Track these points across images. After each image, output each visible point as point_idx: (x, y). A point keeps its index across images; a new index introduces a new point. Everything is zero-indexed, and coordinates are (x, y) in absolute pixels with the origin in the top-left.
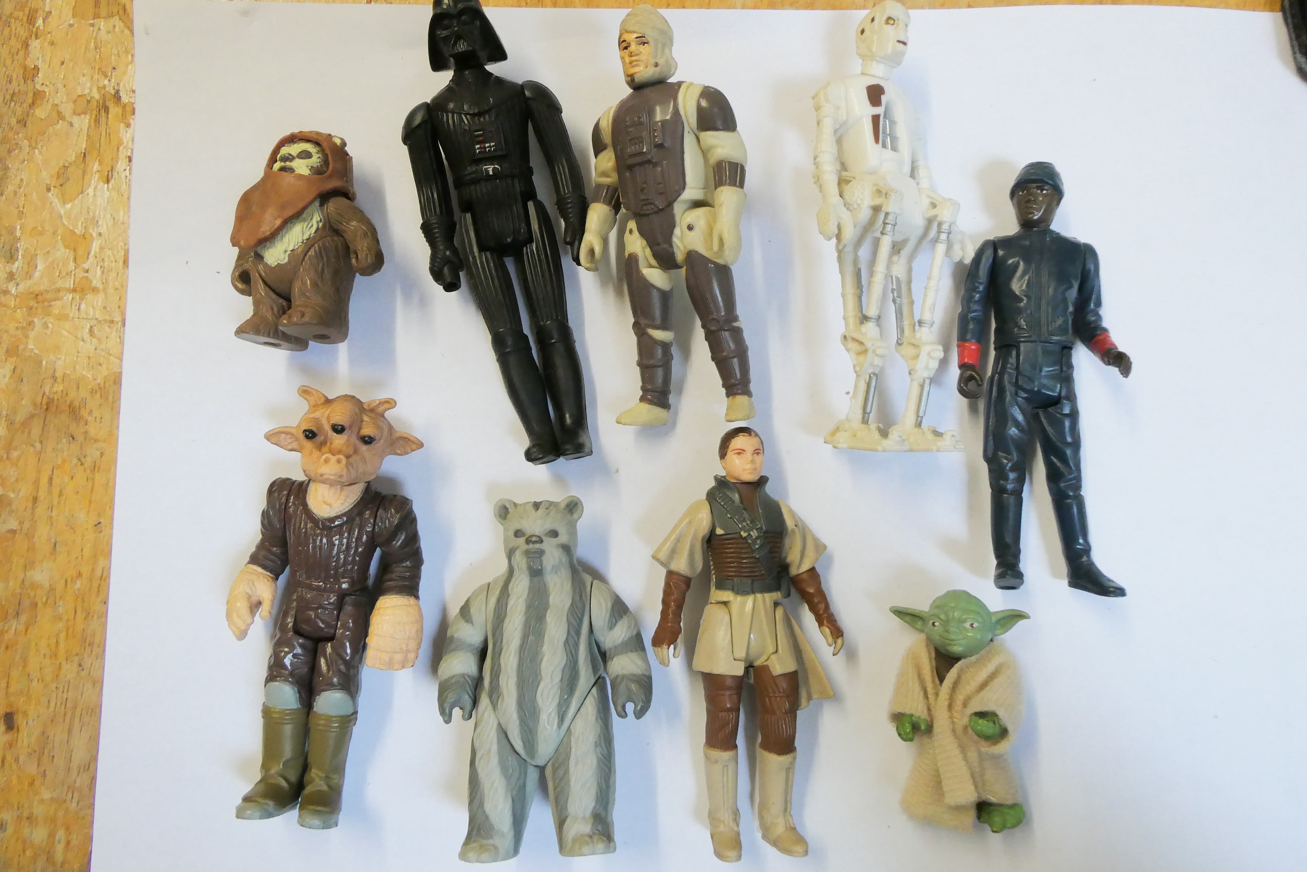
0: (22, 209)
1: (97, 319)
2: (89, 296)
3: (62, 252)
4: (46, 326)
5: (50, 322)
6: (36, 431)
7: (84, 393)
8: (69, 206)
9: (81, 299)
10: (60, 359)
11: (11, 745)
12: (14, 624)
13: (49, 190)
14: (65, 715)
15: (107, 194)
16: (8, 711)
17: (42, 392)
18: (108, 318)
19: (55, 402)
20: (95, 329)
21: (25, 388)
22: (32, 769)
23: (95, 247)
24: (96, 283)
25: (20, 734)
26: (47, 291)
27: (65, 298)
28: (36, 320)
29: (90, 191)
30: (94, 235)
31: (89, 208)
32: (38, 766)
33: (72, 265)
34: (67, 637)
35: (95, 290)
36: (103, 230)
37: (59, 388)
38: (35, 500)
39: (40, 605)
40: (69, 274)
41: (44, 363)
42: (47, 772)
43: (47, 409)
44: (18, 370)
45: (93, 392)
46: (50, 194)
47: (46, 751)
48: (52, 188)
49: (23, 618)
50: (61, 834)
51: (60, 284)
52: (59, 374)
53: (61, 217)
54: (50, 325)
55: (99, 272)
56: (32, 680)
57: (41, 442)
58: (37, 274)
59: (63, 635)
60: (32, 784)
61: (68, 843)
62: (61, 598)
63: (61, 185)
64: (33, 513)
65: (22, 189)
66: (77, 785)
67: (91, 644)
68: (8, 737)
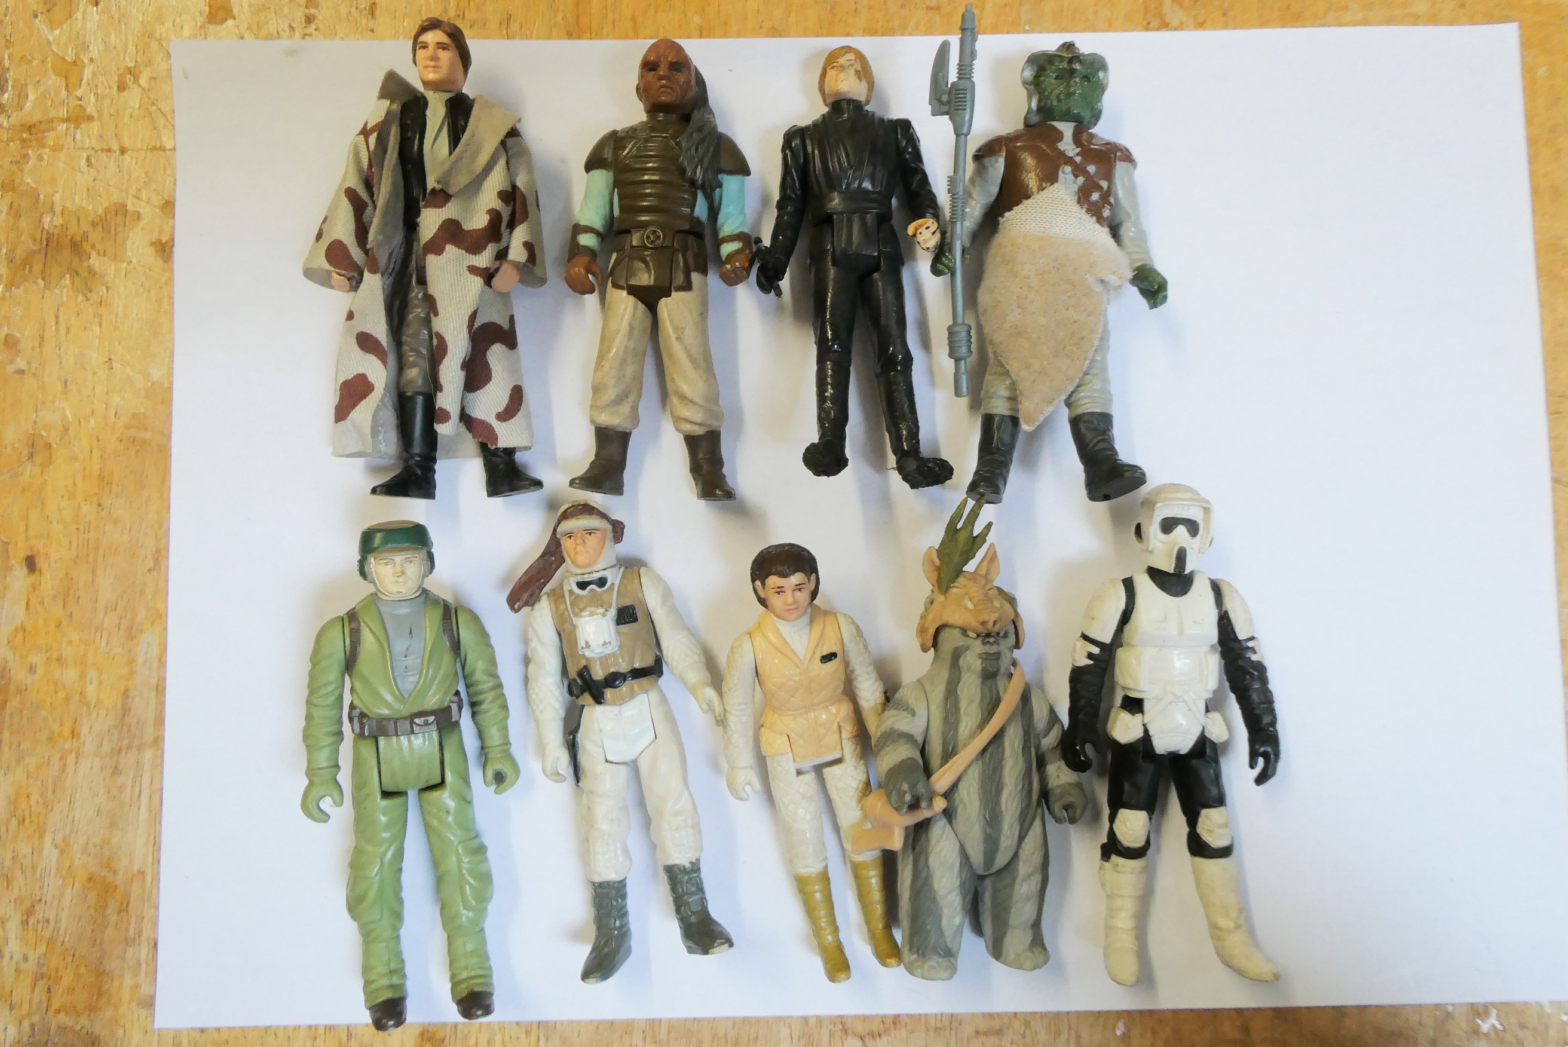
0: (8, 38)
1: (93, 148)
2: (84, 125)
3: (53, 81)
4: (40, 158)
5: (46, 154)
6: (37, 268)
7: (85, 227)
8: (57, 32)
9: (76, 128)
10: (57, 192)
11: (34, 589)
12: (29, 465)
13: (36, 16)
14: (88, 555)
15: (97, 17)
16: (29, 554)
17: (41, 228)
18: (106, 147)
19: (56, 237)
20: (93, 160)
21: (23, 223)
22: (57, 611)
23: (87, 73)
24: (90, 110)
25: (42, 577)
26: (40, 123)
27: (59, 128)
28: (30, 152)
29: (79, 15)
30: (86, 61)
31: (78, 33)
32: (64, 607)
33: (64, 93)
34: (84, 478)
35: (90, 118)
36: (95, 54)
37: (58, 221)
38: (42, 338)
39: (54, 445)
40: (62, 103)
41: (42, 197)
42: (73, 614)
43: (47, 245)
44: (15, 205)
45: (94, 224)
46: (37, 21)
47: (71, 593)
48: (39, 14)
49: (38, 459)
50: (92, 674)
51: (52, 114)
52: (58, 209)
53: (49, 43)
54: (45, 157)
55: (93, 99)
56: (51, 523)
57: (44, 279)
58: (28, 105)
59: (79, 476)
60: (59, 625)
61: (100, 683)
62: (75, 438)
63: (48, 11)
64: (41, 352)
65: (8, 18)
66: (105, 625)
67: (110, 484)
68: (32, 579)
